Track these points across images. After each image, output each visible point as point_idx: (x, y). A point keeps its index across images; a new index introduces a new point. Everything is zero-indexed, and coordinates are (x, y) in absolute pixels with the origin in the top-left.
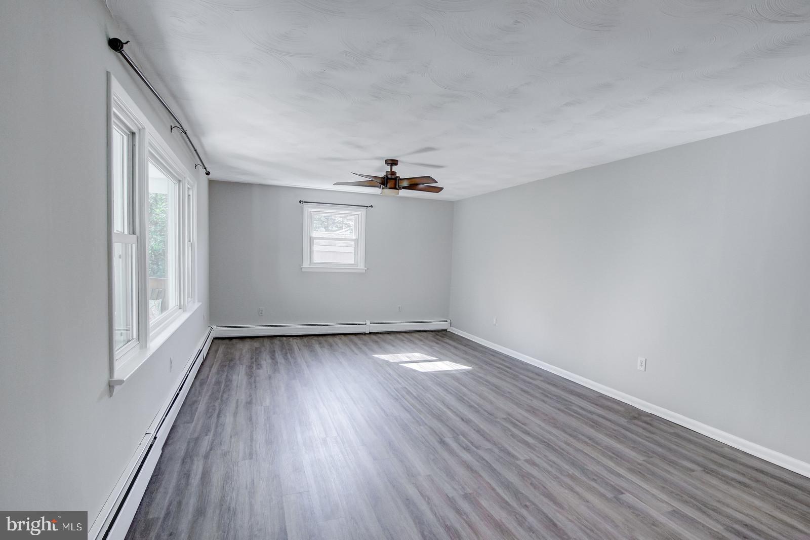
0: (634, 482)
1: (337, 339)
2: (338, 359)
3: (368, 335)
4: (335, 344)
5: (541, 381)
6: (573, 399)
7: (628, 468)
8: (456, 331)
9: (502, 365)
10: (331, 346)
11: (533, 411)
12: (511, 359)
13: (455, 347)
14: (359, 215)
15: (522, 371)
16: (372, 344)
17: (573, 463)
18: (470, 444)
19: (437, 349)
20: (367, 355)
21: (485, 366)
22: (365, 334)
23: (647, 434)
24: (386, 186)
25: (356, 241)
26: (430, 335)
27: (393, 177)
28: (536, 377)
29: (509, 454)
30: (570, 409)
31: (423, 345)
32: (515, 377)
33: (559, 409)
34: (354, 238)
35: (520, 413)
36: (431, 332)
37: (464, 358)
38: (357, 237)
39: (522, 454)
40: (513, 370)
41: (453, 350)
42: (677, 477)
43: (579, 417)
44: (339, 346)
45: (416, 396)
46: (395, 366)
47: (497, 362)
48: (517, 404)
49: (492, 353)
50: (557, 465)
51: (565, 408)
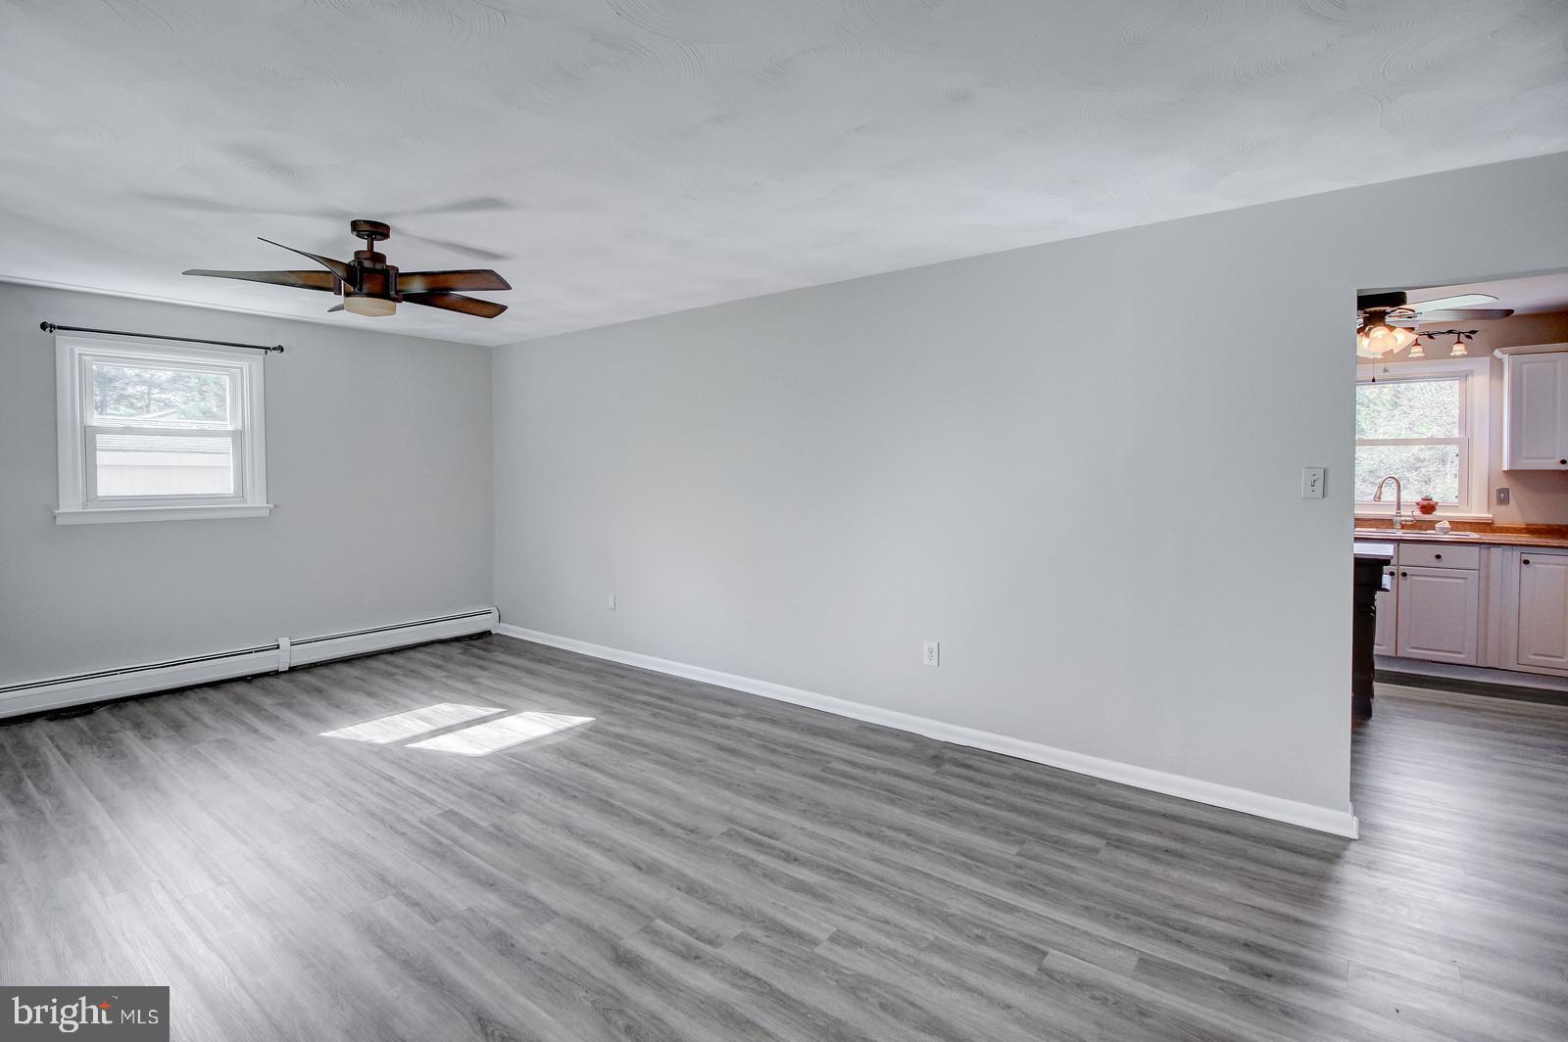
0: (1040, 915)
1: (190, 702)
2: (215, 766)
3: (285, 676)
4: (187, 719)
5: (742, 716)
6: (824, 745)
7: (1008, 883)
8: (513, 632)
9: (650, 695)
10: (177, 726)
11: (770, 795)
12: (658, 677)
13: (529, 671)
14: (241, 368)
15: (700, 703)
16: (309, 700)
17: (919, 909)
18: (691, 940)
19: (487, 682)
20: (302, 734)
21: (617, 706)
22: (276, 674)
23: (982, 791)
24: (361, 289)
25: (238, 436)
26: (455, 651)
27: (378, 266)
28: (729, 709)
29: (788, 932)
30: (833, 771)
31: (448, 677)
32: (691, 720)
33: (813, 777)
34: (230, 428)
35: (750, 811)
36: (457, 644)
37: (560, 695)
38: (240, 427)
39: (814, 922)
40: (678, 704)
41: (527, 679)
42: (1087, 875)
43: (857, 784)
44: (204, 725)
45: (491, 829)
46: (399, 756)
47: (636, 691)
48: (729, 786)
49: (617, 671)
50: (895, 925)
51: (822, 770)
